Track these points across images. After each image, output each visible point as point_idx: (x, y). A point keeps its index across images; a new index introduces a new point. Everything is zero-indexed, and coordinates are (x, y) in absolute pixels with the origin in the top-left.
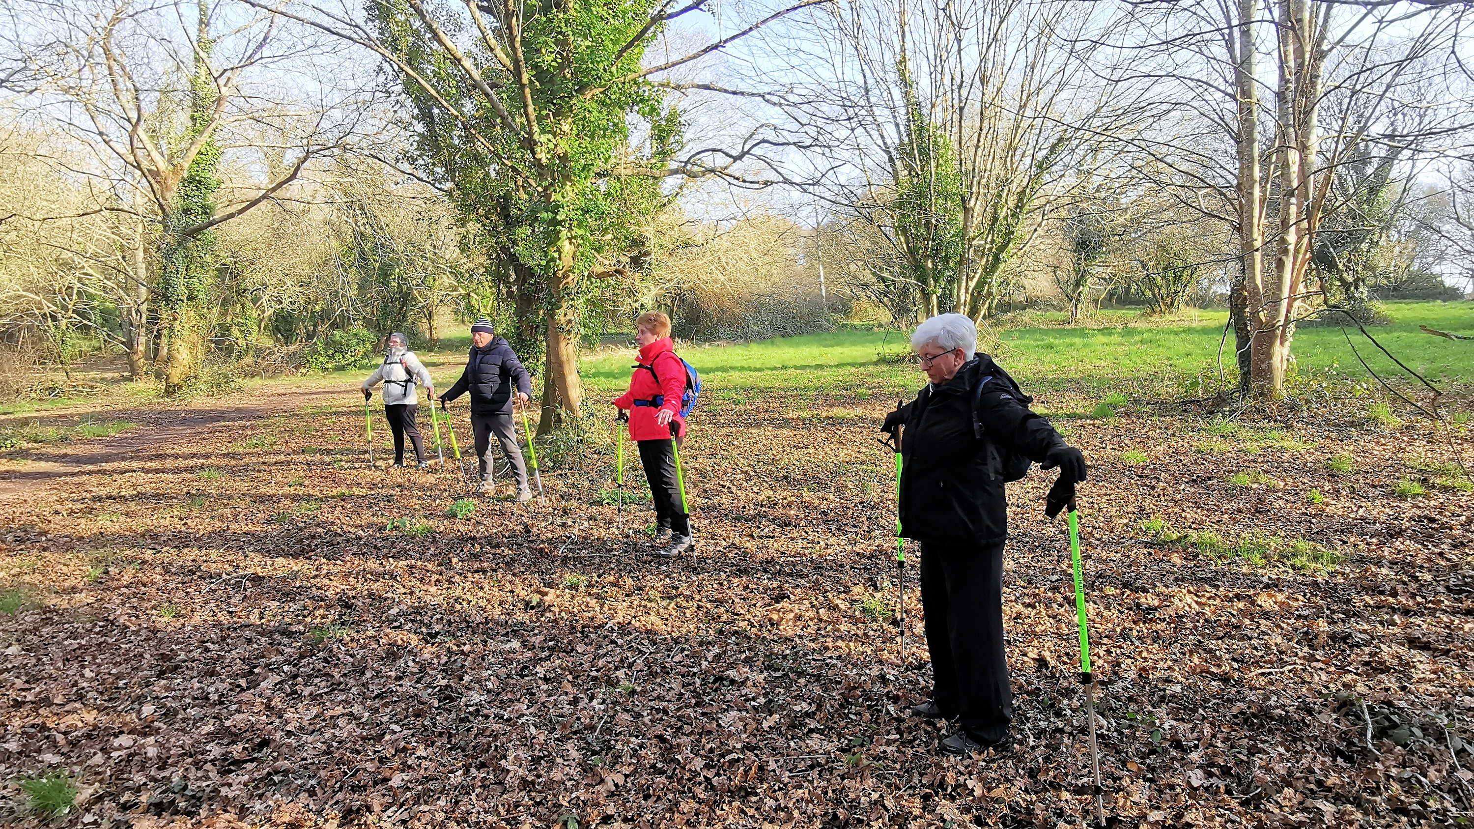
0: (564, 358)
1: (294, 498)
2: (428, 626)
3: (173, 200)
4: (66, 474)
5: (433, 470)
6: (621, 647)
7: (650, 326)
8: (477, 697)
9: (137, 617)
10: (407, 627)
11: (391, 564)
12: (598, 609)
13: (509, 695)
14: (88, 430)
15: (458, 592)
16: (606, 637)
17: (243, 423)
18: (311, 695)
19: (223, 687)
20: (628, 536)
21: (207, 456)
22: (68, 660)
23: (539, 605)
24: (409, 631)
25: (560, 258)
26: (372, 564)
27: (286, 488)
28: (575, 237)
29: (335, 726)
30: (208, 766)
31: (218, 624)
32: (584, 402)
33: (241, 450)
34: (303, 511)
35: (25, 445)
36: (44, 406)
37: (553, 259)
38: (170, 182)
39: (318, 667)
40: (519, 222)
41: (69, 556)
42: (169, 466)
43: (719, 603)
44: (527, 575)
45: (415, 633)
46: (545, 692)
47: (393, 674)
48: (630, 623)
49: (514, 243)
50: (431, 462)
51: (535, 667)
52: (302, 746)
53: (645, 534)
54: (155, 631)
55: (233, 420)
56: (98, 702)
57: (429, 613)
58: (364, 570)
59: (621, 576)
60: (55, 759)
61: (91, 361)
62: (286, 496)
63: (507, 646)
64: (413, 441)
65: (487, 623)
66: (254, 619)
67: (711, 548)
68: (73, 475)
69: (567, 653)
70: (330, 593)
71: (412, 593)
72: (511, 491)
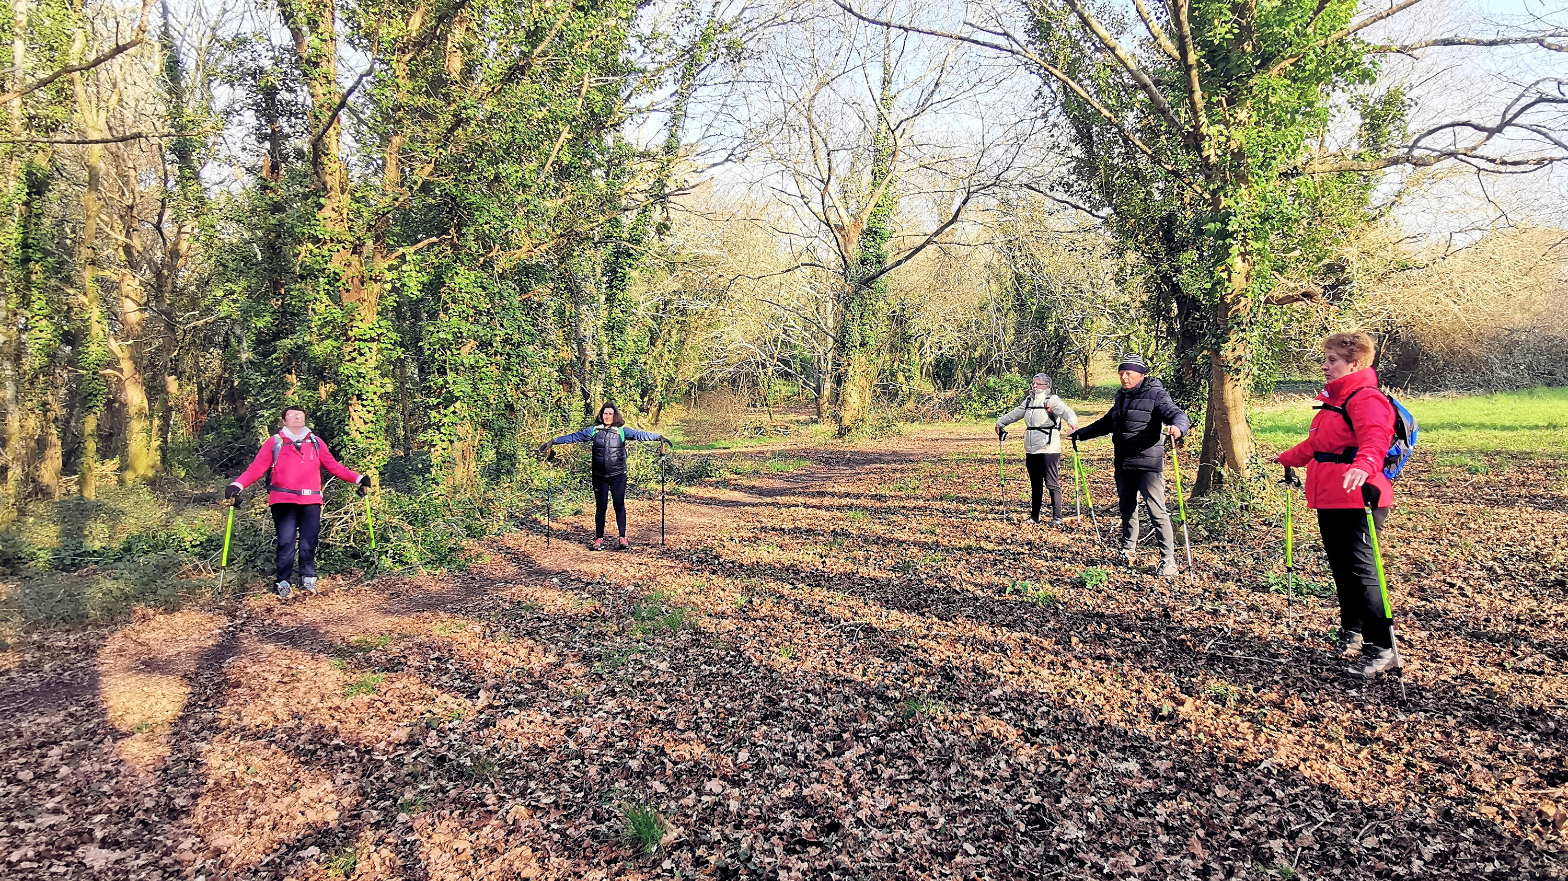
0: (1230, 404)
1: (922, 546)
2: (1031, 719)
3: (854, 251)
4: (749, 504)
5: (1068, 529)
6: (1281, 803)
7: (1344, 351)
8: (1073, 831)
9: (762, 652)
10: (1006, 716)
11: (1003, 635)
12: (1250, 737)
13: (1115, 839)
14: (776, 465)
15: (1073, 682)
16: (1258, 782)
17: (895, 466)
18: (890, 778)
19: (811, 746)
20: (1301, 639)
21: (858, 497)
22: (699, 685)
23: (1171, 716)
24: (1008, 722)
25: (1229, 280)
26: (984, 632)
27: (918, 535)
28: (1250, 253)
29: (906, 826)
30: (775, 839)
31: (824, 675)
32: (1253, 459)
33: (887, 493)
34: (928, 561)
35: (728, 476)
36: (753, 444)
37: (1220, 282)
38: (851, 235)
39: (903, 747)
40: (1183, 246)
41: (728, 581)
42: (826, 503)
43: (1445, 765)
44: (1160, 673)
45: (1015, 726)
46: (1165, 846)
47: (980, 774)
48: (1296, 768)
49: (1178, 270)
50: (1067, 519)
51: (1155, 804)
52: (869, 841)
53: (1327, 639)
54: (771, 671)
55: (888, 462)
56: (709, 736)
57: (1035, 703)
58: (974, 637)
59: (1287, 695)
60: (661, 789)
61: (791, 404)
62: (915, 544)
63: (1122, 767)
64: (1052, 494)
65: (1101, 729)
66: (857, 676)
67: (1431, 675)
68: (755, 505)
69: (1201, 794)
70: (934, 659)
71: (1020, 673)
72: (1154, 561)
